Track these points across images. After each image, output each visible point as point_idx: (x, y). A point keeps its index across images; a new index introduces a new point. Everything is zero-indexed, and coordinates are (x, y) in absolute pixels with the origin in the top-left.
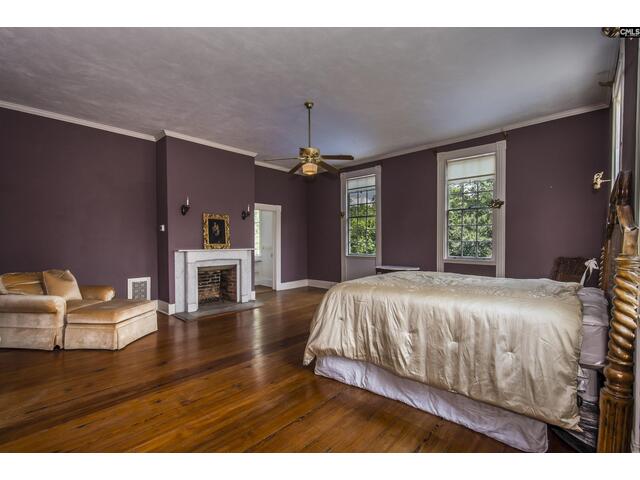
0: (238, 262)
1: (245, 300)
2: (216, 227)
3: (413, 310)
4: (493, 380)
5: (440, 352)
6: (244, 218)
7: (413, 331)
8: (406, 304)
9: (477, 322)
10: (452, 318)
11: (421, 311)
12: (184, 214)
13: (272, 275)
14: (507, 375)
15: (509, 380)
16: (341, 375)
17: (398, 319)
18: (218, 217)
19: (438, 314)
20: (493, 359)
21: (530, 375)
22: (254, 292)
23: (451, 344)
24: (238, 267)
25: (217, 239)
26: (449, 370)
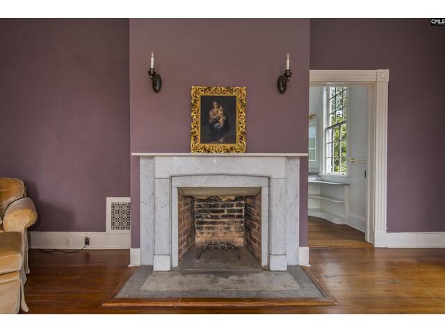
0: (264, 183)
1: (278, 264)
2: (217, 112)
13: (364, 208)
18: (222, 91)
22: (307, 249)
24: (265, 192)
25: (219, 134)
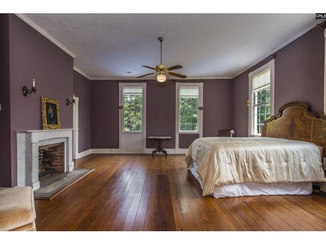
0: (66, 140)
2: (51, 110)
3: (267, 153)
4: (301, 173)
5: (281, 168)
6: (67, 104)
7: (268, 162)
8: (263, 150)
9: (293, 153)
10: (283, 153)
11: (271, 153)
12: (25, 95)
14: (306, 170)
15: (307, 171)
16: (233, 194)
17: (261, 158)
18: (51, 101)
19: (278, 152)
20: (300, 165)
21: (313, 168)
23: (284, 164)
24: (65, 144)
25: (53, 120)
26: (285, 174)
